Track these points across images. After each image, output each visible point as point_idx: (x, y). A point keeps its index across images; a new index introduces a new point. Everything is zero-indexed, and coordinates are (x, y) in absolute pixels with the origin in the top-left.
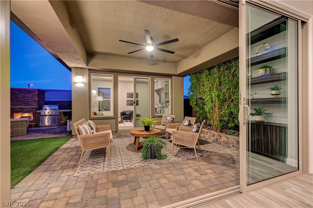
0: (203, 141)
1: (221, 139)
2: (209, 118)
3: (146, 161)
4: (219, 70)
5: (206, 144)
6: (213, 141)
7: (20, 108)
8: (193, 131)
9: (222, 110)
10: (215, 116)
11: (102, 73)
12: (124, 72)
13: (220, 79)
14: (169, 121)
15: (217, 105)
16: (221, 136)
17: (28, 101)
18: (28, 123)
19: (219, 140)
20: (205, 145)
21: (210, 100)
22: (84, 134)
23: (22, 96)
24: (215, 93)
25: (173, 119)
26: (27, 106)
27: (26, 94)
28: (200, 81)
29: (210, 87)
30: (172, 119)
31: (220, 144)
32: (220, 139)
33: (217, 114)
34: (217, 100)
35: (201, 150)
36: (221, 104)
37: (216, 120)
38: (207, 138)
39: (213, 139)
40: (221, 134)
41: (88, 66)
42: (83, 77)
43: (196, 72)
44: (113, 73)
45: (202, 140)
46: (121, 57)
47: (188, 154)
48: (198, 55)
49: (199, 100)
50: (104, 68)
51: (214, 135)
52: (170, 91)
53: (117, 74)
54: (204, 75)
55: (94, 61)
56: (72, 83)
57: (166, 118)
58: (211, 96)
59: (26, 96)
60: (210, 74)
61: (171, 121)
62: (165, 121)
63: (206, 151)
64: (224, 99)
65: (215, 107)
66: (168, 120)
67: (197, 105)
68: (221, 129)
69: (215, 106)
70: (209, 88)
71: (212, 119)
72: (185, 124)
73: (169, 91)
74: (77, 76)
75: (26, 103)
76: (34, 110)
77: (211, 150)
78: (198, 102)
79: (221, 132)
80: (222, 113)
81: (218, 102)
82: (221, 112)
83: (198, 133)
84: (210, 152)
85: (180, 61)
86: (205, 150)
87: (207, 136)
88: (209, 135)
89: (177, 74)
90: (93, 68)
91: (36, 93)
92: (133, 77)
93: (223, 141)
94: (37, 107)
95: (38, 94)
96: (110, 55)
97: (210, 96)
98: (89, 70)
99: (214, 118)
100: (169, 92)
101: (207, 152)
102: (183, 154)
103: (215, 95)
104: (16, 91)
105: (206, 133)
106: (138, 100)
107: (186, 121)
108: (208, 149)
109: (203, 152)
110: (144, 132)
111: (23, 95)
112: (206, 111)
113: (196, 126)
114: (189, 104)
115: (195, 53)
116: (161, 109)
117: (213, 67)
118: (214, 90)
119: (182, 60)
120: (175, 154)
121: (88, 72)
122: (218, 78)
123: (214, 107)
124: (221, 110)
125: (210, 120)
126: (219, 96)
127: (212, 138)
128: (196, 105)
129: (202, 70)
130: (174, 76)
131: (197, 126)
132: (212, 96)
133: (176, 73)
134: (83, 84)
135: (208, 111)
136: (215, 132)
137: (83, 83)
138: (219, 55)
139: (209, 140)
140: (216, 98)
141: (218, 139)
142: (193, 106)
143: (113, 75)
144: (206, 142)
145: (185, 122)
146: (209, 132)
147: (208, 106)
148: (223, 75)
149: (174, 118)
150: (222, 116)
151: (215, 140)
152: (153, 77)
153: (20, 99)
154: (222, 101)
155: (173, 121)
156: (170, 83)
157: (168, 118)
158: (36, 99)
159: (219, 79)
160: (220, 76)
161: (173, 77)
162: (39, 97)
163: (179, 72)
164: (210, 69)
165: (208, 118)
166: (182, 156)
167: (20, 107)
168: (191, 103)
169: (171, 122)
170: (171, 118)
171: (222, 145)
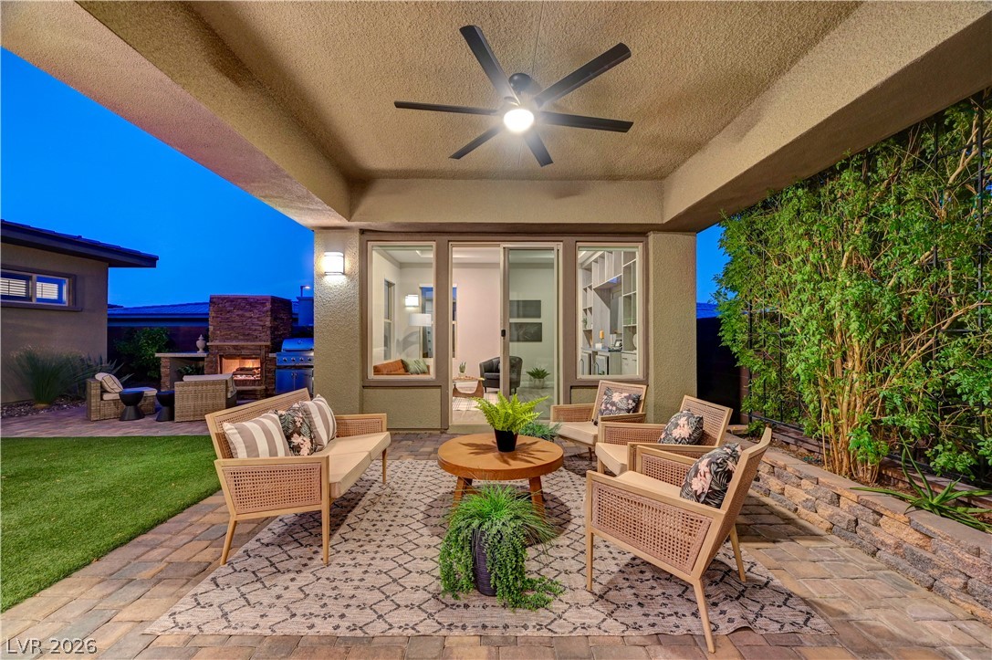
0: (772, 519)
1: (876, 524)
2: (811, 407)
3: (453, 601)
4: (867, 180)
5: (790, 537)
6: (829, 525)
7: (235, 347)
8: (695, 487)
9: (887, 374)
10: (844, 400)
11: (401, 238)
12: (469, 230)
13: (877, 222)
14: (617, 409)
15: (857, 350)
16: (881, 515)
17: (250, 329)
18: (231, 389)
19: (868, 532)
20: (784, 546)
21: (813, 326)
22: (242, 453)
23: (238, 315)
24: (844, 290)
25: (637, 401)
26: (247, 340)
27: (246, 311)
28: (766, 241)
29: (814, 265)
30: (630, 402)
31: (874, 554)
32: (873, 529)
33: (854, 390)
34: (854, 326)
35: (748, 579)
36: (879, 343)
37: (851, 420)
38: (797, 501)
39: (831, 516)
40: (880, 499)
41: (353, 218)
42: (344, 257)
43: (747, 203)
44: (434, 238)
45: (773, 512)
46: (454, 178)
47: (668, 592)
48: (750, 127)
49: (764, 323)
50: (399, 221)
51: (839, 496)
52: (639, 291)
53: (446, 238)
54: (785, 215)
55: (369, 203)
56: (315, 276)
57: (610, 397)
58: (822, 306)
59: (247, 314)
60: (818, 207)
61: (629, 411)
62: (603, 405)
63: (778, 591)
64: (900, 317)
65: (844, 360)
66: (613, 404)
67: (757, 342)
68: (882, 465)
69: (845, 353)
70: (808, 268)
71: (827, 411)
72: (677, 433)
73: (637, 292)
74: (326, 253)
75: (247, 332)
76: (263, 352)
77: (812, 591)
78: (759, 331)
79: (881, 479)
80: (883, 391)
81: (861, 332)
82: (882, 381)
83: (718, 506)
84: (804, 608)
85: (675, 167)
86: (776, 582)
87: (798, 495)
88: (807, 492)
89: (664, 222)
90: (370, 226)
91: (269, 306)
92: (499, 246)
93: (890, 541)
94: (269, 343)
95: (272, 310)
96: (418, 177)
97: (816, 306)
98: (363, 231)
99: (836, 411)
100: (635, 294)
101: (782, 598)
102: (644, 589)
103: (844, 303)
104: (227, 304)
105: (795, 480)
106: (541, 324)
107: (683, 421)
108: (797, 576)
109: (759, 595)
110: (491, 455)
111: (240, 312)
112: (794, 374)
113: (709, 464)
114: (719, 340)
115: (738, 119)
116: (608, 354)
117: (832, 173)
118: (842, 277)
119: (684, 161)
120: (605, 579)
121: (357, 238)
122: (863, 219)
123: (837, 357)
124: (880, 375)
125: (819, 416)
126: (865, 305)
127: (826, 510)
128: (750, 344)
129: (777, 193)
130: (654, 230)
131: (714, 467)
132: (827, 307)
133: (662, 219)
134: (344, 277)
135: (802, 378)
136: (842, 484)
137: (344, 274)
138: (864, 91)
139: (807, 518)
140: (852, 314)
141: (862, 524)
142: (735, 350)
143: (434, 244)
144: (791, 528)
145: (677, 425)
146: (807, 477)
147: (806, 353)
148: (892, 200)
149: (642, 398)
150: (889, 407)
151: (844, 525)
152: (570, 239)
153: (234, 324)
154: (885, 328)
155: (635, 409)
156: (638, 259)
157: (616, 397)
158: (268, 324)
159: (869, 221)
160: (874, 207)
161: (652, 237)
162: (275, 319)
163: (669, 215)
164: (813, 183)
165: (807, 407)
166: (634, 604)
167: (234, 343)
168: (726, 338)
169: (624, 414)
170: (628, 398)
171: (887, 562)
